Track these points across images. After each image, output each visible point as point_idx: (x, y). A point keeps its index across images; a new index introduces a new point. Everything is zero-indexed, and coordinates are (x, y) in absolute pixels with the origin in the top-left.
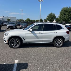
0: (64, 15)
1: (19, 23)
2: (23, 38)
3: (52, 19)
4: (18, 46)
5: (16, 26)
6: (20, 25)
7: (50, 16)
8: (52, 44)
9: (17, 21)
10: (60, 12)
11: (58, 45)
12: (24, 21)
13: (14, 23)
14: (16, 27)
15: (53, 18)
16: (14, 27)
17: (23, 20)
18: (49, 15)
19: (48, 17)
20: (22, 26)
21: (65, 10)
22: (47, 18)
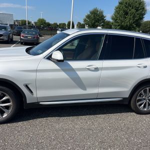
0: (125, 14)
1: (18, 28)
2: (27, 86)
3: (97, 23)
4: (5, 115)
5: (11, 35)
6: (22, 34)
7: (92, 16)
8: (127, 103)
9: (15, 23)
10: (117, 8)
11: (144, 107)
12: (32, 24)
13: (5, 28)
14: (11, 37)
15: (98, 21)
16: (6, 38)
17: (29, 23)
18: (91, 13)
19: (88, 17)
20: (26, 37)
21: (126, 3)
22: (85, 20)
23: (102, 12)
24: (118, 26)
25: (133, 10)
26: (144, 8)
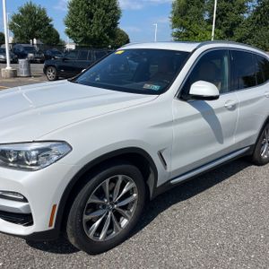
0: (88, 17)
3: (37, 32)
10: (71, 5)
18: (21, 11)
19: (17, 19)
23: (44, 11)
24: (80, 37)
25: (101, 11)
26: (116, 8)
